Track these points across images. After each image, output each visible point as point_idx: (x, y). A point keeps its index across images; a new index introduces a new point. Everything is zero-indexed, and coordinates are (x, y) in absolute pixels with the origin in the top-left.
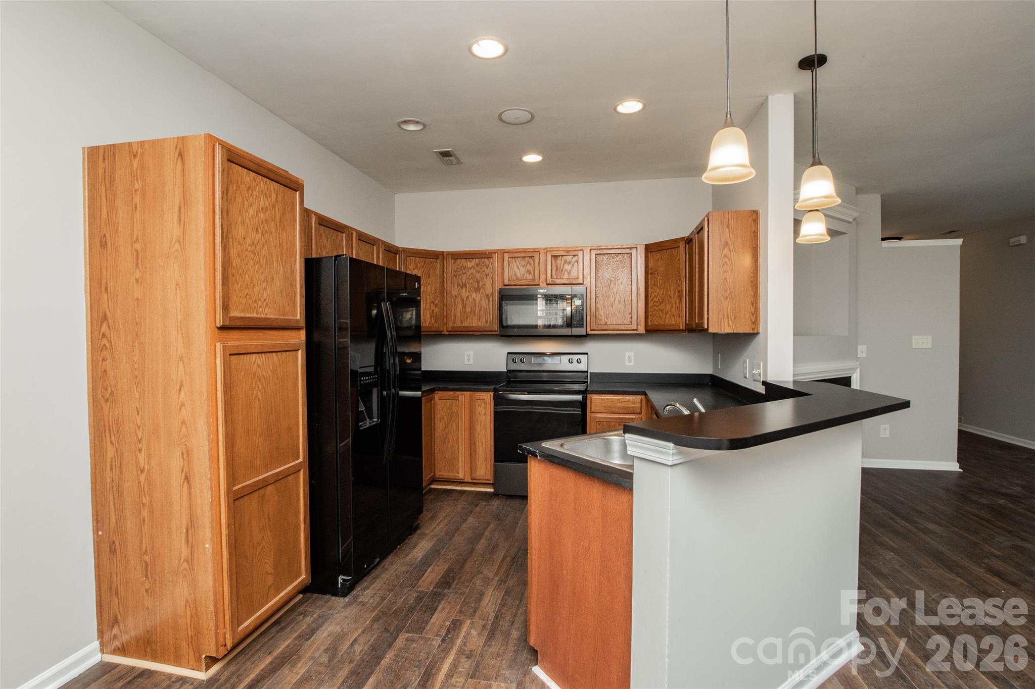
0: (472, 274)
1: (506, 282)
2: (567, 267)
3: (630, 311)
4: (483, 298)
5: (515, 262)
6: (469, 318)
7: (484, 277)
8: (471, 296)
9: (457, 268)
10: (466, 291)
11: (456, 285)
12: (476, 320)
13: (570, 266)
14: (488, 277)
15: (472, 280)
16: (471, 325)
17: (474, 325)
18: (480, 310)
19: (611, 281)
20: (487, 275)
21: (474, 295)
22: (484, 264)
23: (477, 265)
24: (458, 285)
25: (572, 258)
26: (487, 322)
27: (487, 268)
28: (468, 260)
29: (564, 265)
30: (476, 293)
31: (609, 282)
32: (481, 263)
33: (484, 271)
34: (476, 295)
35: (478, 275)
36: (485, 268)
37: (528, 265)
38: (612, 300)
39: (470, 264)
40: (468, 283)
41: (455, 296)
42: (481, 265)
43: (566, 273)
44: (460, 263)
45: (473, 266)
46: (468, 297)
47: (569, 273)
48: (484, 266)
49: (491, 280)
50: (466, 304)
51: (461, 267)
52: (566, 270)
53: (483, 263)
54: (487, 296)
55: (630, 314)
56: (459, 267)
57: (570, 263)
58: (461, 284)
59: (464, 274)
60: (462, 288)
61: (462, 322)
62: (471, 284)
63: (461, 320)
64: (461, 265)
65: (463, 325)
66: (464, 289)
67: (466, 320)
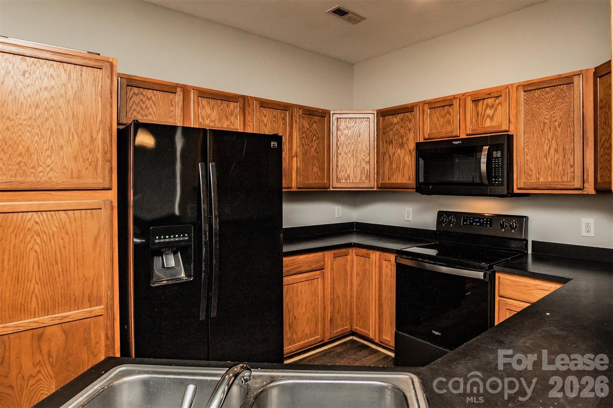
0: (397, 129)
1: (427, 137)
2: (489, 112)
3: (572, 163)
4: (407, 154)
5: (435, 112)
6: (394, 175)
7: (407, 131)
8: (397, 152)
9: (385, 125)
10: (392, 147)
11: (385, 142)
12: (400, 177)
13: (493, 110)
14: (411, 132)
15: (397, 135)
16: (396, 182)
17: (399, 182)
18: (404, 166)
19: (545, 124)
20: (410, 130)
21: (399, 151)
22: (407, 119)
23: (402, 120)
24: (386, 142)
25: (495, 101)
26: (409, 179)
27: (410, 123)
28: (394, 116)
29: (485, 110)
30: (401, 149)
31: (542, 125)
32: (405, 117)
33: (407, 125)
34: (401, 151)
35: (402, 131)
36: (408, 123)
37: (448, 114)
38: (546, 148)
39: (395, 119)
40: (394, 140)
41: (384, 153)
42: (405, 120)
43: (488, 120)
44: (388, 120)
45: (398, 122)
46: (394, 154)
47: (492, 118)
48: (407, 121)
49: (413, 134)
50: (392, 161)
51: (388, 124)
52: (488, 116)
53: (407, 117)
54: (410, 151)
55: (571, 167)
56: (387, 124)
57: (492, 106)
58: (389, 142)
59: (391, 130)
60: (389, 144)
61: (389, 179)
62: (397, 139)
63: (388, 178)
64: (388, 122)
65: (390, 182)
66: (391, 146)
67: (392, 177)
